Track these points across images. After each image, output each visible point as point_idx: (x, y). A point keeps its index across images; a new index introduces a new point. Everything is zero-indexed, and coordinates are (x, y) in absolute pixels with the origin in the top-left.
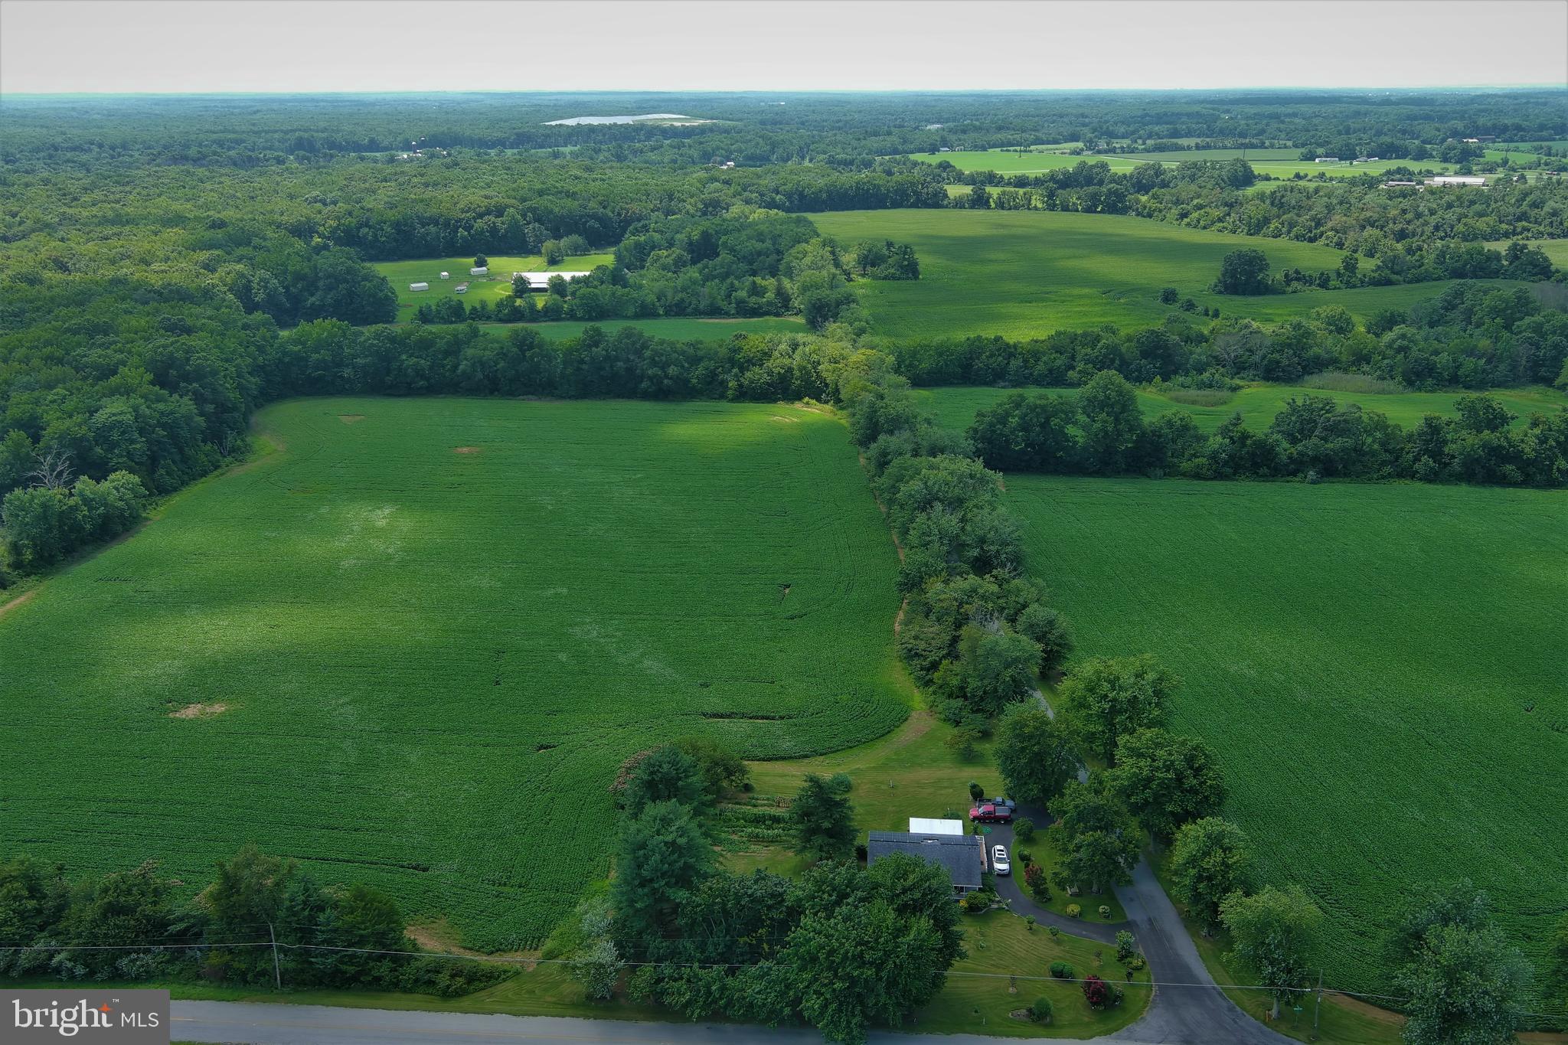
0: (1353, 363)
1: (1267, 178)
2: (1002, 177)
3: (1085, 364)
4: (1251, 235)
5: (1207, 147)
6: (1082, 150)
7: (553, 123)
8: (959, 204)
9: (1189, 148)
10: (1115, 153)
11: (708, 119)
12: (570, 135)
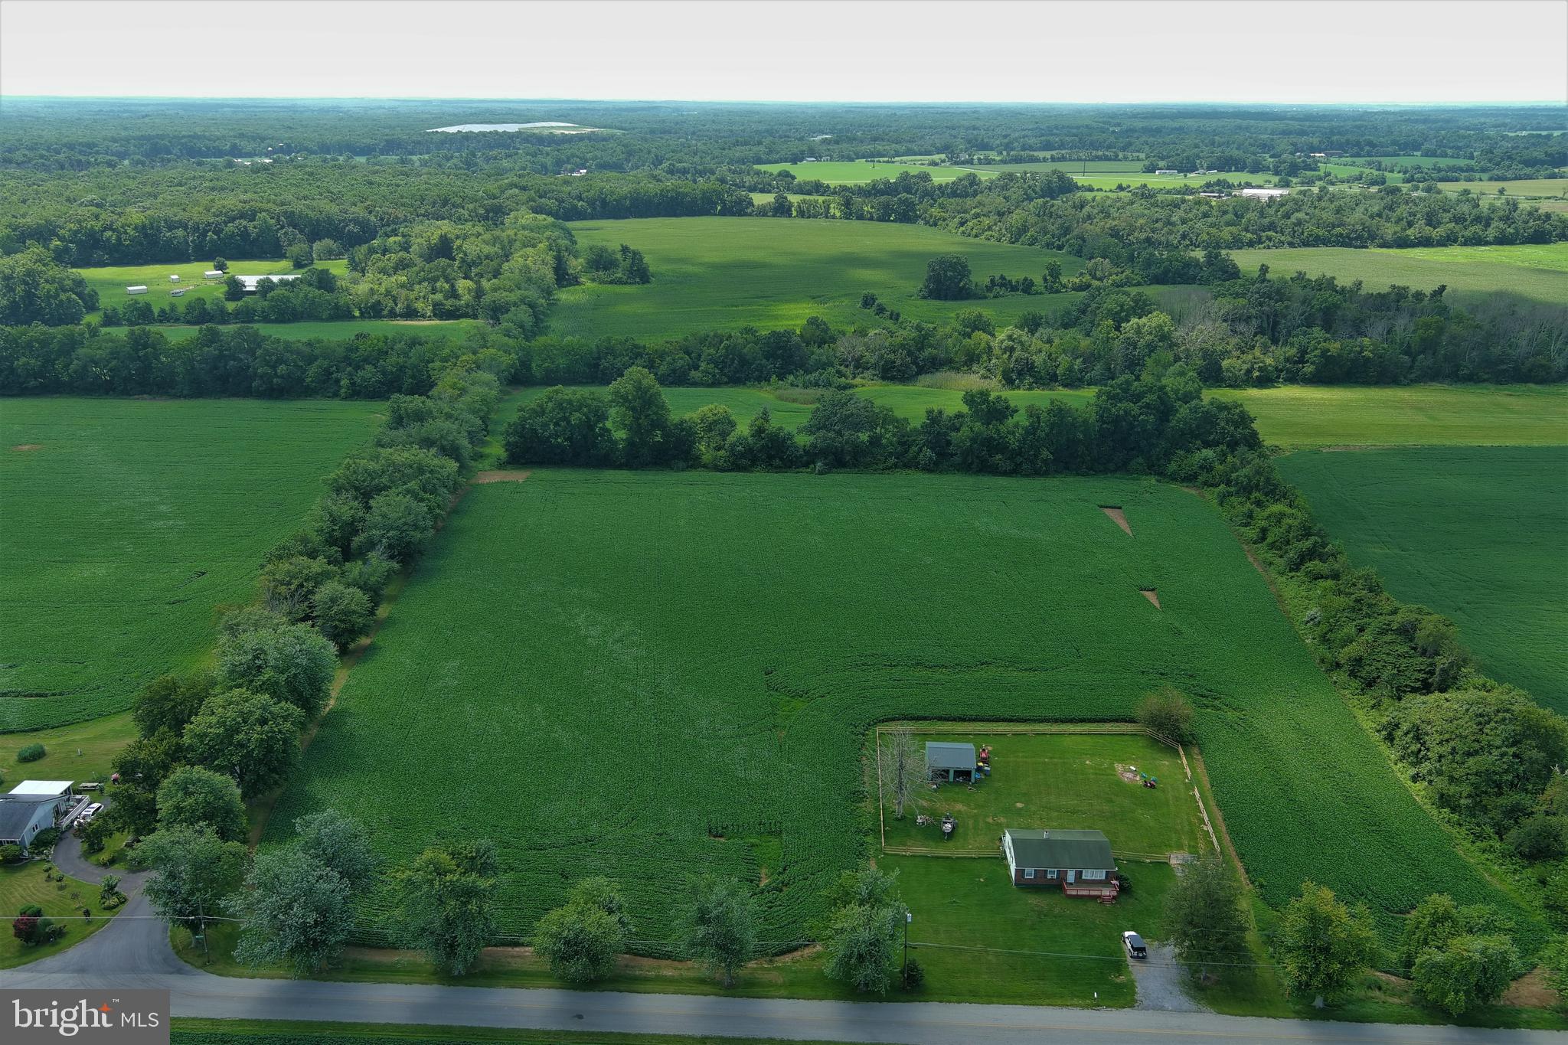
0: (965, 364)
1: (1090, 189)
2: (828, 187)
3: (708, 364)
4: (1013, 243)
5: (1063, 159)
6: (943, 161)
7: (439, 130)
8: (762, 212)
9: (1045, 160)
10: (972, 164)
11: (596, 127)
12: (443, 143)
